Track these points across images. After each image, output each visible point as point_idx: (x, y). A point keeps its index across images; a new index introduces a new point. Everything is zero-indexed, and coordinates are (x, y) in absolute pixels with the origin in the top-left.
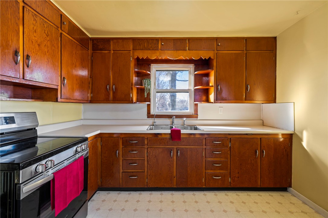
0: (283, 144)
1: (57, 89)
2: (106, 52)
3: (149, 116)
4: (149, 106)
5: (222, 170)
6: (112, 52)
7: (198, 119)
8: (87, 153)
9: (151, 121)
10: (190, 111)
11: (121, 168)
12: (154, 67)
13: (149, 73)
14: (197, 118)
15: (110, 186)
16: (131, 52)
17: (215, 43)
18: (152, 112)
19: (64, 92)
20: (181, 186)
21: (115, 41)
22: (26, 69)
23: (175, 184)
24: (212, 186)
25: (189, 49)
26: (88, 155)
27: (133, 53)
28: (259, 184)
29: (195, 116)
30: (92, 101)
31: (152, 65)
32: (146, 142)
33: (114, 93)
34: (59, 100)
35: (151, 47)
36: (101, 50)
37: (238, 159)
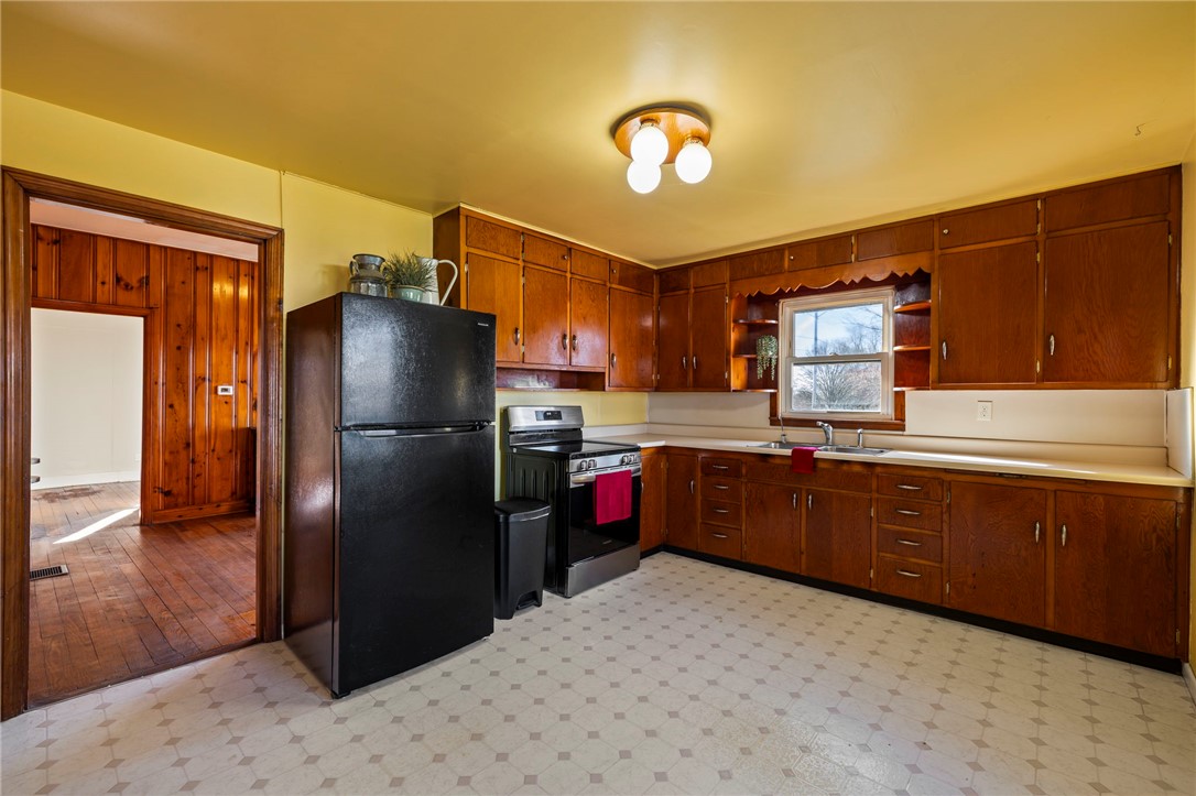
0: (1145, 517)
1: (604, 373)
2: (682, 292)
3: (774, 420)
4: (774, 397)
5: (922, 558)
6: (693, 291)
7: (905, 433)
8: (638, 470)
9: (777, 432)
10: (882, 409)
11: (699, 514)
12: (786, 307)
13: (774, 322)
14: (904, 430)
15: (681, 546)
16: (727, 286)
17: (936, 230)
18: (782, 411)
19: (613, 377)
20: (816, 575)
21: (697, 268)
22: (573, 354)
23: (803, 567)
24: (893, 591)
25: (857, 259)
26: (640, 473)
27: (731, 287)
28: (1051, 622)
29: (898, 424)
30: (659, 388)
31: (782, 301)
32: (744, 471)
33: (695, 371)
34: (607, 388)
35: (767, 270)
36: (674, 290)
37: (974, 538)
